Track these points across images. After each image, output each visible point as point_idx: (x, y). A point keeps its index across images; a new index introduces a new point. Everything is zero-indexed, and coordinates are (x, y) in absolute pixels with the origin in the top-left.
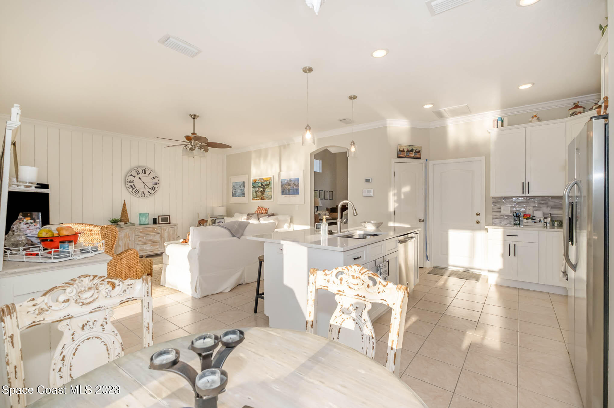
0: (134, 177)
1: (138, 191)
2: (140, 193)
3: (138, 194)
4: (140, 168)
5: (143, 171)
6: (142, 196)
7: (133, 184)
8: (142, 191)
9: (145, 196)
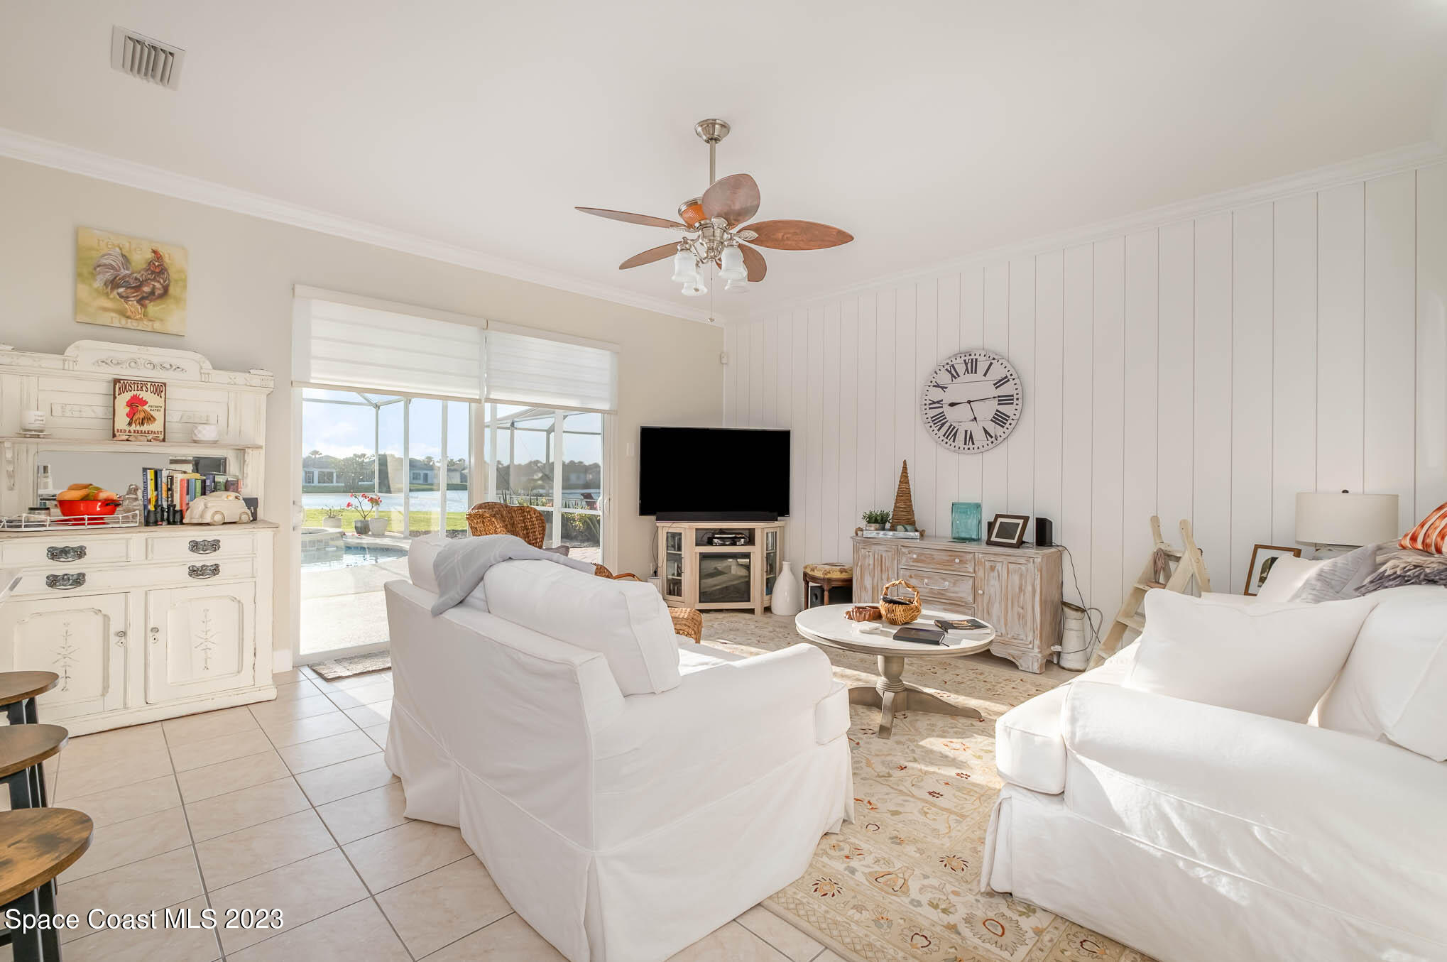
0: (943, 388)
1: (955, 430)
2: (961, 436)
3: (954, 441)
4: (958, 359)
5: (966, 364)
6: (966, 447)
7: (941, 410)
8: (966, 432)
9: (976, 447)
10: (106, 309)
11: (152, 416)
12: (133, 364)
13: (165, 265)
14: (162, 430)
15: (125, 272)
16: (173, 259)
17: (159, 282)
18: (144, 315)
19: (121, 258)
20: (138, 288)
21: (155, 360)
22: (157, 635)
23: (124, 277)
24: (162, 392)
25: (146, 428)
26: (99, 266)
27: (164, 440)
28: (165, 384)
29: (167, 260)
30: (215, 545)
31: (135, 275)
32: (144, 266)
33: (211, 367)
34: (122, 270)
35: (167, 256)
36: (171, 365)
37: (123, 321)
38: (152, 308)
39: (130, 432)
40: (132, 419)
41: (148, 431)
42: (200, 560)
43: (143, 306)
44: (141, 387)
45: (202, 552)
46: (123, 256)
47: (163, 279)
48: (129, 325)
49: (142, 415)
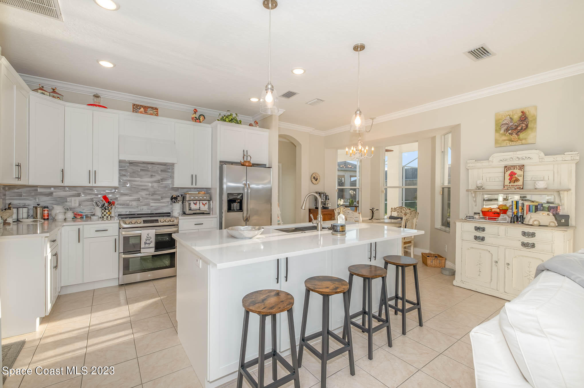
10: (505, 140)
11: (518, 179)
12: (511, 159)
13: (527, 116)
14: (522, 185)
15: (511, 124)
16: (530, 112)
17: (524, 124)
18: (518, 139)
19: (509, 119)
20: (516, 129)
21: (519, 156)
22: (509, 266)
23: (511, 126)
24: (522, 169)
25: (516, 184)
26: (502, 125)
27: (523, 189)
28: (524, 165)
29: (527, 114)
30: (533, 235)
31: (515, 124)
32: (519, 119)
33: (544, 155)
34: (510, 124)
35: (527, 112)
36: (526, 157)
37: (511, 143)
38: (522, 135)
39: (510, 186)
40: (511, 181)
41: (517, 185)
42: (526, 240)
43: (518, 135)
44: (515, 168)
45: (527, 237)
46: (511, 118)
47: (526, 122)
48: (513, 144)
49: (514, 179)
